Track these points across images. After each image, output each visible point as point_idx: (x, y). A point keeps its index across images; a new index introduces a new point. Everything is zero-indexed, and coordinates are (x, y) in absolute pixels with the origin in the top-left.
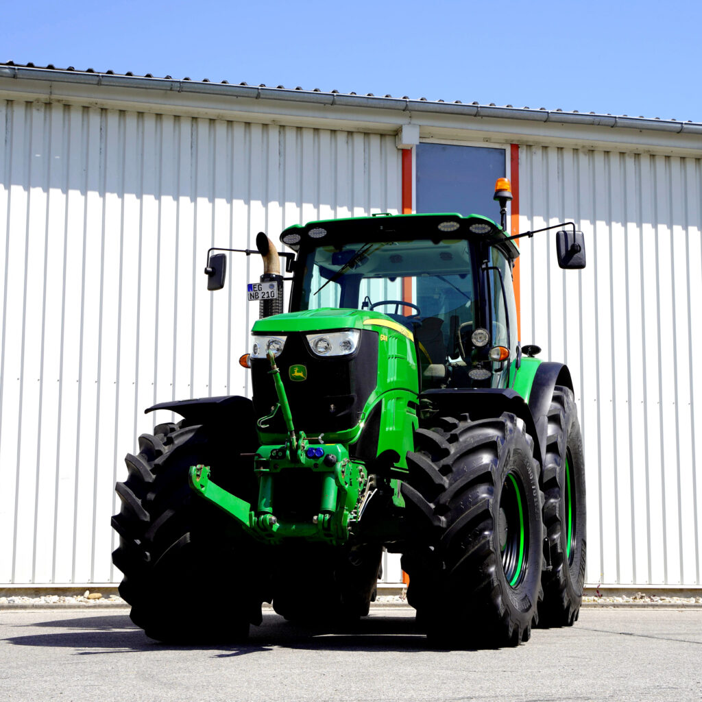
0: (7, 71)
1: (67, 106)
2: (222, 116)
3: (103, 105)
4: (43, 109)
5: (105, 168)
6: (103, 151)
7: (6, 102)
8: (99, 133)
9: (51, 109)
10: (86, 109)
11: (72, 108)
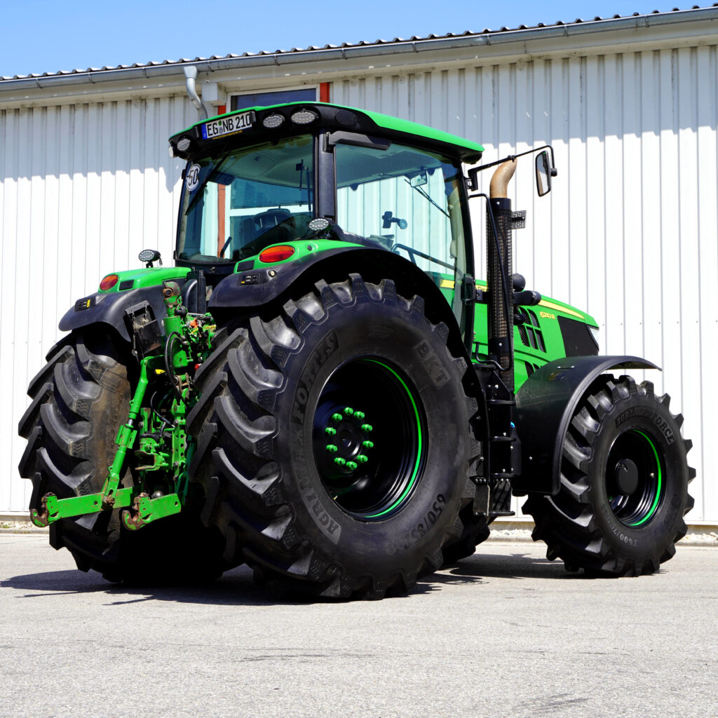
0: (480, 39)
1: (548, 61)
2: (704, 42)
3: (581, 53)
4: (525, 69)
5: (586, 114)
6: (583, 99)
7: (492, 68)
8: (579, 82)
9: (533, 66)
10: (566, 60)
11: (552, 62)
